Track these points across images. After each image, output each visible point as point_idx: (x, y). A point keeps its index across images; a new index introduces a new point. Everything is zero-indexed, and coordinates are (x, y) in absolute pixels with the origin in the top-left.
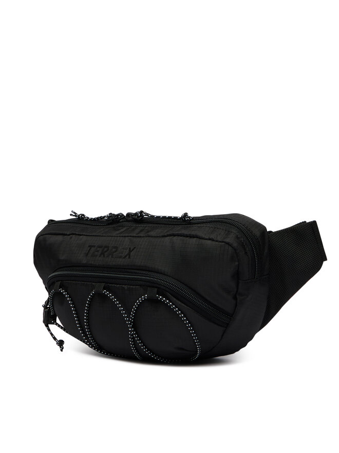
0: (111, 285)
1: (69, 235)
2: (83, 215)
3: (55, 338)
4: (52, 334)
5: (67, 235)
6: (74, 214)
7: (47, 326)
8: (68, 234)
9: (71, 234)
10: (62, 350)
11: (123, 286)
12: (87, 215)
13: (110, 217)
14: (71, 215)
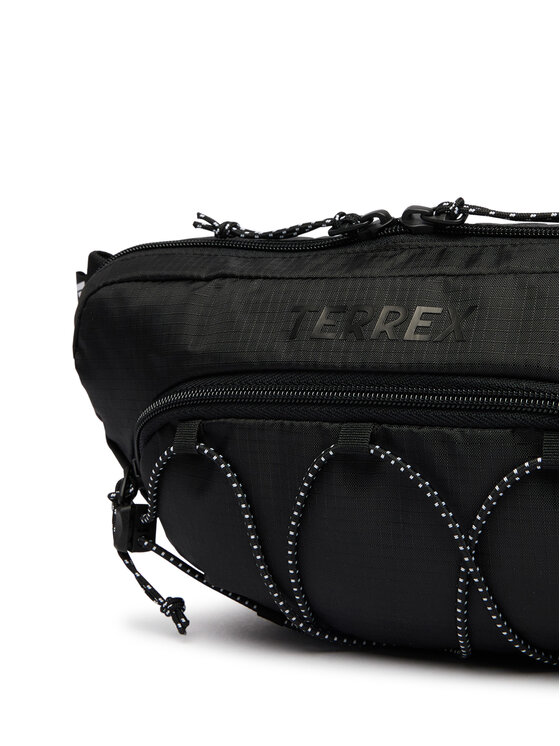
0: (395, 428)
1: (208, 280)
2: (234, 224)
3: (153, 594)
4: (142, 581)
5: (199, 279)
6: (205, 223)
7: (124, 556)
8: (203, 276)
9: (216, 277)
10: (182, 631)
11: (446, 430)
12: (245, 225)
13: (344, 222)
14: (196, 225)
